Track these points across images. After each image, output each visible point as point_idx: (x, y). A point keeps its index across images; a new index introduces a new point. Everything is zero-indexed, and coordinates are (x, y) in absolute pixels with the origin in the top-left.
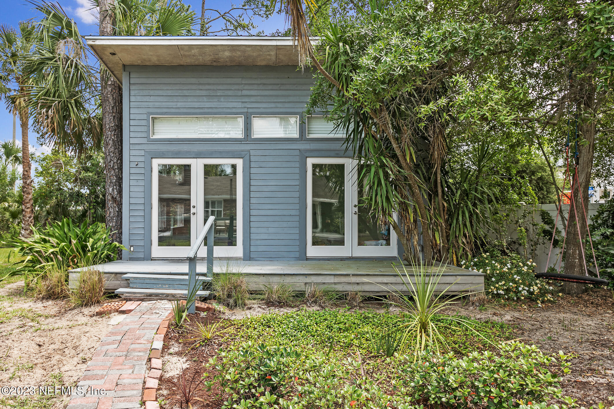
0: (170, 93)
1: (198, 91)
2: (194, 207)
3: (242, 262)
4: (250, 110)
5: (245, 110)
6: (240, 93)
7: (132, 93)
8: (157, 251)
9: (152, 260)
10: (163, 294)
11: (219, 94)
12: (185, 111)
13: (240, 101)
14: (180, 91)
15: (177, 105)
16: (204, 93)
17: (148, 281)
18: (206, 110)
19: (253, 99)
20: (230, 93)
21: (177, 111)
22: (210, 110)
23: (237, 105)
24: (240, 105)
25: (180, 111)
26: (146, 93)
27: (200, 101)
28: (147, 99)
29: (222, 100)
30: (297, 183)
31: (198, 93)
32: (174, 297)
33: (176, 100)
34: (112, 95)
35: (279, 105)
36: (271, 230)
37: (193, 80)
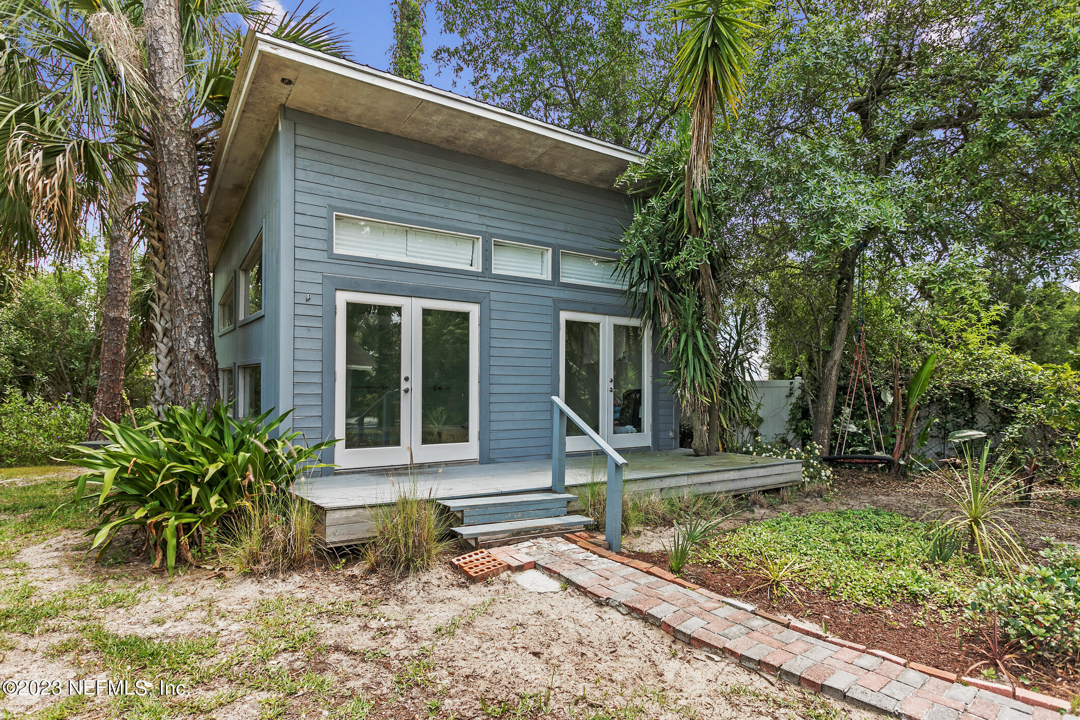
0: (368, 178)
1: (415, 184)
2: (407, 379)
3: (478, 466)
4: (491, 230)
5: (484, 229)
6: (476, 200)
7: (300, 163)
8: (345, 458)
9: (335, 474)
10: (535, 529)
11: (446, 196)
12: (394, 213)
13: (477, 212)
14: (386, 178)
15: (380, 201)
16: (426, 189)
17: (491, 510)
18: (427, 219)
19: (494, 213)
20: (462, 197)
21: (381, 211)
22: (433, 220)
23: (471, 217)
24: (476, 219)
25: (385, 213)
26: (325, 168)
27: (418, 201)
28: (326, 180)
29: (451, 206)
30: (546, 346)
31: (415, 187)
32: (551, 531)
33: (378, 193)
34: (190, 154)
35: (528, 229)
36: (518, 416)
37: (408, 165)
